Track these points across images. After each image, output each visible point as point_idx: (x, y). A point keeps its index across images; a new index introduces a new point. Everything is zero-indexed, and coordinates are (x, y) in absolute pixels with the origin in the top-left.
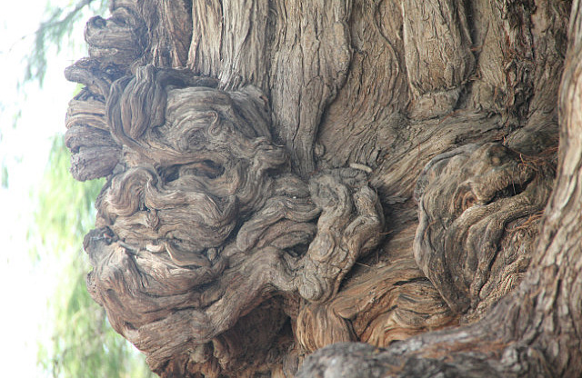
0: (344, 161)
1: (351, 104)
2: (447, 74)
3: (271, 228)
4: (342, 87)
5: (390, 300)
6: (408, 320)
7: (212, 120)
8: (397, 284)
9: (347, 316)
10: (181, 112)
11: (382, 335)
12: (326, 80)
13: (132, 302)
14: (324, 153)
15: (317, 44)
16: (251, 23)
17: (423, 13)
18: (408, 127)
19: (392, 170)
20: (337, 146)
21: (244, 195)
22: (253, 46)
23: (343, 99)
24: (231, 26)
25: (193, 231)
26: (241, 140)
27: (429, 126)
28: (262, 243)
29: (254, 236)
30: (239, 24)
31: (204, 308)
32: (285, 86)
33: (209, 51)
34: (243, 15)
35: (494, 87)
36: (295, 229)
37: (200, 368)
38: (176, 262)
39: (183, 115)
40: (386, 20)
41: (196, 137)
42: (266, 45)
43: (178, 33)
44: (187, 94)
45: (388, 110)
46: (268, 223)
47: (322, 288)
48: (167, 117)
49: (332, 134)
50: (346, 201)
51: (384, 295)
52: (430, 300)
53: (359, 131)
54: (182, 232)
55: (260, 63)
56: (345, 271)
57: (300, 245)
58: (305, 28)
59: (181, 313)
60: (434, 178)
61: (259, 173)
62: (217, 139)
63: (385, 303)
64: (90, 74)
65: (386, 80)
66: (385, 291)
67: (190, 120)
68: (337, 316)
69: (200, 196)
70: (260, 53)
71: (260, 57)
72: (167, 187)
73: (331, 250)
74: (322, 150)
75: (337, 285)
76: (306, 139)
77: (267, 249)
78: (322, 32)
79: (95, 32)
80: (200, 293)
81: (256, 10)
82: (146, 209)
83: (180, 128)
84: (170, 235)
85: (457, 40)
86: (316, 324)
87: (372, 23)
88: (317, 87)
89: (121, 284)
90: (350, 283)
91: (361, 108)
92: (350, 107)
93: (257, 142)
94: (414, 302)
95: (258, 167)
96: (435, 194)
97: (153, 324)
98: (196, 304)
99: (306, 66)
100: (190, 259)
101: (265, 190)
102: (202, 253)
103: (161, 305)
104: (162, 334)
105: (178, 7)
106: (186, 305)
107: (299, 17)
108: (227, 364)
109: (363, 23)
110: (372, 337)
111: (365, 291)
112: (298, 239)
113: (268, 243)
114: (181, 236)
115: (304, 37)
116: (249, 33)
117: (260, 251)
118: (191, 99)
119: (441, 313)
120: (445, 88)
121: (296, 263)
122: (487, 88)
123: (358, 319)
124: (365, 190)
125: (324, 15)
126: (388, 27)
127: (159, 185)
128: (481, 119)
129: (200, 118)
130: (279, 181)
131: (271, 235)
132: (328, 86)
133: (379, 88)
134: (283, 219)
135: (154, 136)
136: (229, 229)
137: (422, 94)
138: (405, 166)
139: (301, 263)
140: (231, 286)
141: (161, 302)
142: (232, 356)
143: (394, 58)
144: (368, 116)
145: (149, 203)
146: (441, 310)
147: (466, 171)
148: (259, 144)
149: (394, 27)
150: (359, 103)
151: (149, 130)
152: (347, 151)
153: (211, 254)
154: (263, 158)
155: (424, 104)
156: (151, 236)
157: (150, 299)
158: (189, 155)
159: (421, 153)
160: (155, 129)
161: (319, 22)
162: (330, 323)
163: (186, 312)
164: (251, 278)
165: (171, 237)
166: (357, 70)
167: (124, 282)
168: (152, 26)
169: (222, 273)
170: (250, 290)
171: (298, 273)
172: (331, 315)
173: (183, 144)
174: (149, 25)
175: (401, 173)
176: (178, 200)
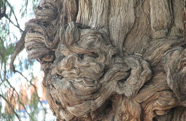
0: (132, 52)
1: (134, 34)
2: (165, 24)
3: (115, 74)
4: (132, 28)
5: (155, 97)
6: (163, 103)
7: (96, 39)
8: (158, 92)
9: (140, 102)
10: (86, 37)
11: (152, 108)
12: (128, 27)
13: (74, 98)
14: (126, 50)
15: (125, 15)
16: (104, 8)
17: (159, 5)
18: (152, 41)
19: (151, 55)
20: (130, 47)
21: (107, 63)
22: (104, 16)
23: (132, 33)
24: (96, 9)
25: (91, 75)
26: (105, 46)
27: (160, 41)
28: (112, 78)
29: (110, 76)
30: (99, 9)
31: (94, 100)
32: (115, 28)
33: (85, 17)
34: (101, 6)
35: (180, 29)
36: (122, 74)
37: (85, 119)
38: (86, 85)
39: (87, 38)
40: (145, 7)
41: (91, 45)
42: (108, 15)
43: (72, 11)
44: (88, 31)
45: (145, 36)
46: (115, 72)
47: (133, 93)
48: (80, 38)
49: (128, 44)
50: (140, 65)
51: (153, 95)
52: (170, 97)
53: (137, 43)
54: (87, 75)
55: (106, 21)
56: (140, 88)
57: (123, 79)
58: (122, 10)
59: (88, 101)
60: (169, 58)
61: (111, 56)
62: (97, 45)
63: (154, 98)
64: (37, 25)
65: (145, 26)
66: (154, 94)
67: (89, 39)
68: (137, 102)
69: (94, 64)
70: (106, 18)
71: (106, 19)
72: (82, 61)
73: (137, 81)
74: (125, 49)
75: (137, 92)
76: (121, 45)
77: (114, 80)
78: (127, 11)
79: (39, 11)
80: (94, 95)
81: (105, 4)
82: (74, 68)
83: (86, 42)
84: (83, 76)
85: (169, 14)
86: (130, 104)
87: (141, 8)
88: (125, 29)
89: (70, 92)
90: (141, 92)
91: (137, 35)
92: (134, 35)
93: (109, 46)
94: (165, 97)
95: (111, 55)
96: (172, 63)
97: (80, 105)
98: (92, 98)
99: (122, 22)
100: (91, 84)
101: (113, 62)
102: (93, 82)
103: (82, 99)
104: (82, 108)
105: (73, 3)
106: (90, 99)
107: (119, 6)
108: (94, 118)
109: (138, 8)
110: (148, 109)
111: (147, 94)
112: (123, 77)
113: (114, 79)
114: (87, 77)
115: (121, 13)
116: (103, 12)
117: (112, 81)
118: (89, 33)
119: (174, 101)
120: (164, 29)
121: (122, 85)
122: (177, 29)
123: (144, 103)
124: (144, 62)
125: (128, 6)
126: (145, 10)
127: (80, 60)
128: (177, 39)
129: (93, 39)
130: (116, 59)
131: (115, 76)
132: (129, 28)
133: (143, 29)
134: (119, 71)
135: (76, 44)
136: (102, 74)
137: (156, 31)
138: (155, 54)
139: (124, 85)
140: (103, 92)
141: (82, 98)
142: (96, 115)
143: (148, 19)
144: (139, 38)
145: (76, 66)
146: (173, 100)
147: (183, 55)
148: (110, 47)
149: (147, 10)
150: (136, 34)
151: (75, 43)
152: (133, 49)
153: (96, 82)
154: (112, 51)
155: (157, 34)
156: (76, 77)
157: (79, 97)
158: (88, 51)
159: (160, 50)
160: (76, 42)
161: (126, 8)
162: (134, 104)
163: (89, 101)
164: (109, 90)
165: (83, 77)
166: (136, 24)
167: (71, 91)
168: (60, 9)
169: (100, 89)
170: (109, 94)
171: (124, 88)
172: (135, 102)
173: (87, 47)
174: (59, 9)
175: (154, 56)
176: (87, 65)
